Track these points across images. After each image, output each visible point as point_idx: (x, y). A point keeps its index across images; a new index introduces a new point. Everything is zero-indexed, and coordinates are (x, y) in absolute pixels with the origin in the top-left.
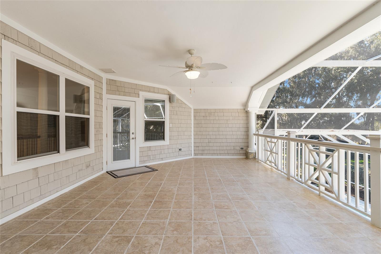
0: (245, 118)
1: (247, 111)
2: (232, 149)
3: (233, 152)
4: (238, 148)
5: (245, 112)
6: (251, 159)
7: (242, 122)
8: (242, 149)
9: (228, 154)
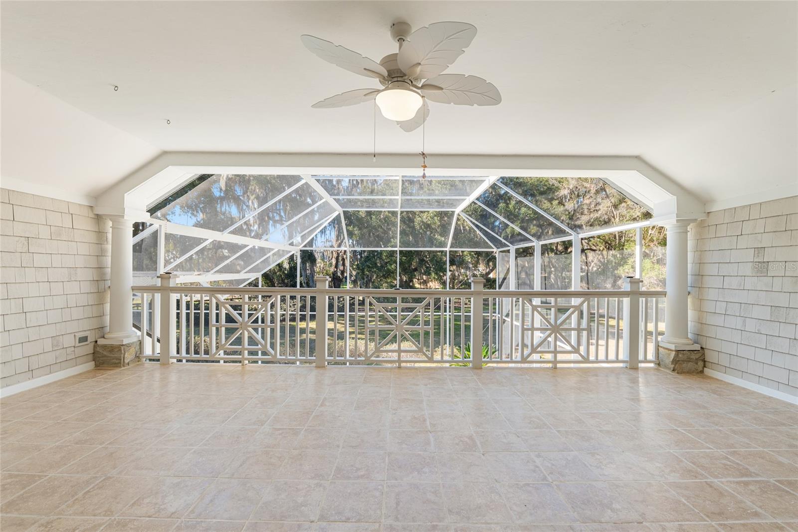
0: (92, 238)
1: (97, 215)
2: (49, 347)
3: (50, 358)
4: (69, 341)
5: (93, 216)
6: (128, 364)
7: (84, 249)
8: (83, 339)
9: (31, 372)
